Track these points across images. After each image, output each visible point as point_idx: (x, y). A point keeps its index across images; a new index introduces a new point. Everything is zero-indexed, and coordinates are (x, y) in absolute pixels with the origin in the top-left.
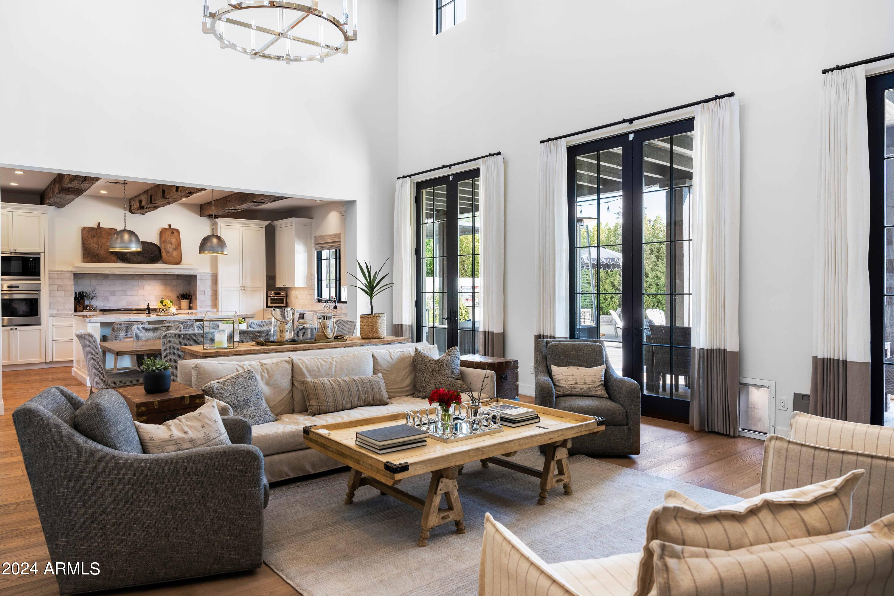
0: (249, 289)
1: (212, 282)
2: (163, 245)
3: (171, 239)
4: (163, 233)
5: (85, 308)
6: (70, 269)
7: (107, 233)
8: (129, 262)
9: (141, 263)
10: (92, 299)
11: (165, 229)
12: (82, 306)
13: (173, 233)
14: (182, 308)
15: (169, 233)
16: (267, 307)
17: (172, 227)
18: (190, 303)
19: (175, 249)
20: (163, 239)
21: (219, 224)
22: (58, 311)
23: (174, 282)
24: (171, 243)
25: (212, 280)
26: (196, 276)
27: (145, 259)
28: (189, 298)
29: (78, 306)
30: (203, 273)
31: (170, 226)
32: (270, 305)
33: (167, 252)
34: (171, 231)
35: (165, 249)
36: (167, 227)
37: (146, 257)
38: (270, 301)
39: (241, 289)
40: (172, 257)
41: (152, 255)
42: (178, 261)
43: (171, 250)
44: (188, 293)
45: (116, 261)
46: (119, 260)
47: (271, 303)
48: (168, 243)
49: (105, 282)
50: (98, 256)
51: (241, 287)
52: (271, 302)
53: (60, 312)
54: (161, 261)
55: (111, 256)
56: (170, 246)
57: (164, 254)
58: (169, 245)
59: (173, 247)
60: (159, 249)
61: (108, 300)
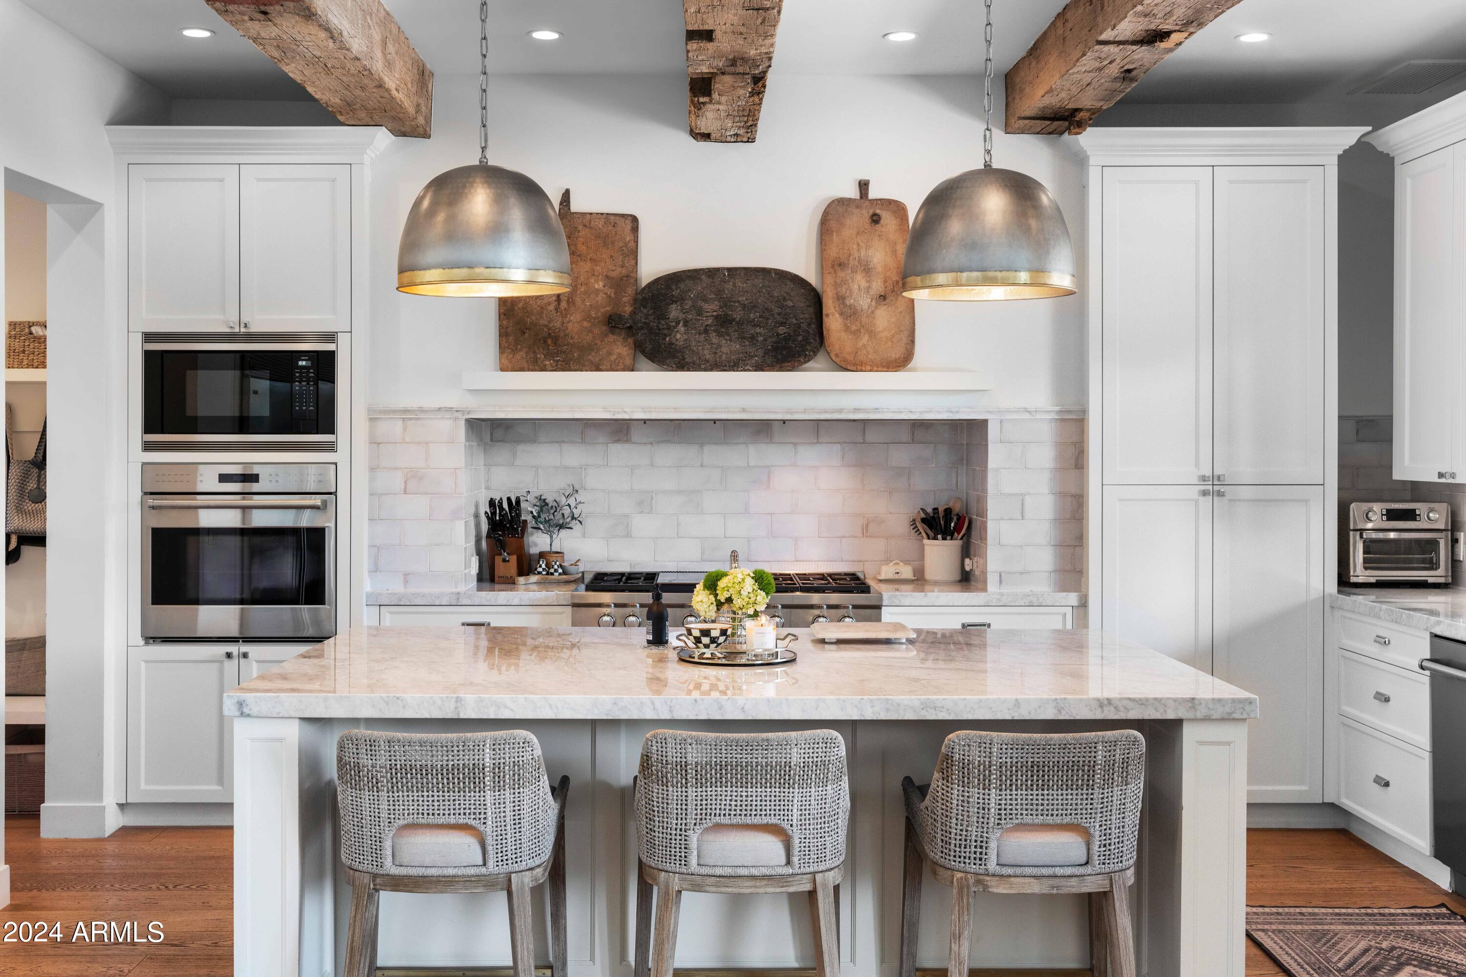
0: (1246, 493)
1: (1060, 457)
2: (829, 279)
3: (868, 247)
4: (833, 224)
5: (526, 567)
6: (453, 399)
7: (598, 237)
8: (682, 366)
9: (733, 365)
10: (561, 527)
11: (842, 202)
12: (513, 559)
13: (875, 219)
14: (929, 575)
15: (858, 219)
16: (1344, 582)
17: (874, 193)
18: (966, 552)
19: (883, 297)
20: (833, 252)
21: (1095, 161)
22: (406, 582)
23: (900, 456)
24: (867, 270)
25: (1061, 446)
26: (982, 425)
27: (751, 350)
28: (958, 529)
29: (498, 560)
30: (1018, 411)
31: (864, 186)
32: (1359, 573)
33: (850, 314)
34: (866, 214)
35: (840, 299)
36: (852, 193)
37: (753, 338)
38: (1358, 555)
39: (1205, 493)
40: (872, 334)
41: (782, 330)
42: (896, 353)
43: (864, 302)
44: (957, 508)
45: (628, 361)
46: (643, 361)
47: (1368, 564)
48: (854, 271)
49: (619, 452)
50: (556, 339)
51: (1203, 478)
52: (1366, 561)
53: (412, 589)
54: (820, 360)
55: (611, 338)
56: (864, 284)
57: (833, 323)
58: (859, 281)
59: (877, 286)
60: (815, 299)
61: (628, 535)
